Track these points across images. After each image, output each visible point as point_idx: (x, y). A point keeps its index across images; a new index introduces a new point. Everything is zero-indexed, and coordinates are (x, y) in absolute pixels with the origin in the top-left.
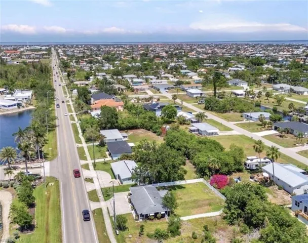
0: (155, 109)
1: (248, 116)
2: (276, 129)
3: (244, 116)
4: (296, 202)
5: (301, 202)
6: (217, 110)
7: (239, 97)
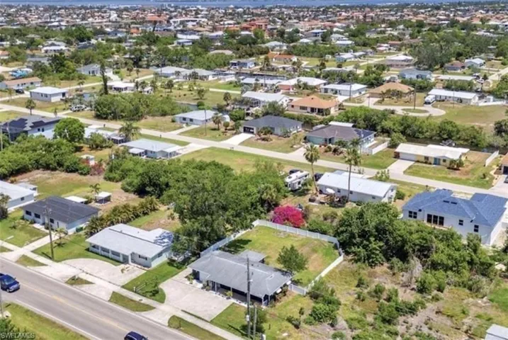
0: (25, 129)
1: (184, 119)
2: (247, 130)
3: (178, 120)
4: (410, 212)
5: (420, 210)
6: (125, 116)
7: (124, 92)
